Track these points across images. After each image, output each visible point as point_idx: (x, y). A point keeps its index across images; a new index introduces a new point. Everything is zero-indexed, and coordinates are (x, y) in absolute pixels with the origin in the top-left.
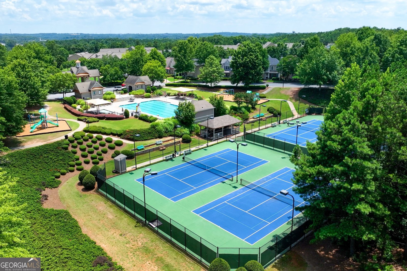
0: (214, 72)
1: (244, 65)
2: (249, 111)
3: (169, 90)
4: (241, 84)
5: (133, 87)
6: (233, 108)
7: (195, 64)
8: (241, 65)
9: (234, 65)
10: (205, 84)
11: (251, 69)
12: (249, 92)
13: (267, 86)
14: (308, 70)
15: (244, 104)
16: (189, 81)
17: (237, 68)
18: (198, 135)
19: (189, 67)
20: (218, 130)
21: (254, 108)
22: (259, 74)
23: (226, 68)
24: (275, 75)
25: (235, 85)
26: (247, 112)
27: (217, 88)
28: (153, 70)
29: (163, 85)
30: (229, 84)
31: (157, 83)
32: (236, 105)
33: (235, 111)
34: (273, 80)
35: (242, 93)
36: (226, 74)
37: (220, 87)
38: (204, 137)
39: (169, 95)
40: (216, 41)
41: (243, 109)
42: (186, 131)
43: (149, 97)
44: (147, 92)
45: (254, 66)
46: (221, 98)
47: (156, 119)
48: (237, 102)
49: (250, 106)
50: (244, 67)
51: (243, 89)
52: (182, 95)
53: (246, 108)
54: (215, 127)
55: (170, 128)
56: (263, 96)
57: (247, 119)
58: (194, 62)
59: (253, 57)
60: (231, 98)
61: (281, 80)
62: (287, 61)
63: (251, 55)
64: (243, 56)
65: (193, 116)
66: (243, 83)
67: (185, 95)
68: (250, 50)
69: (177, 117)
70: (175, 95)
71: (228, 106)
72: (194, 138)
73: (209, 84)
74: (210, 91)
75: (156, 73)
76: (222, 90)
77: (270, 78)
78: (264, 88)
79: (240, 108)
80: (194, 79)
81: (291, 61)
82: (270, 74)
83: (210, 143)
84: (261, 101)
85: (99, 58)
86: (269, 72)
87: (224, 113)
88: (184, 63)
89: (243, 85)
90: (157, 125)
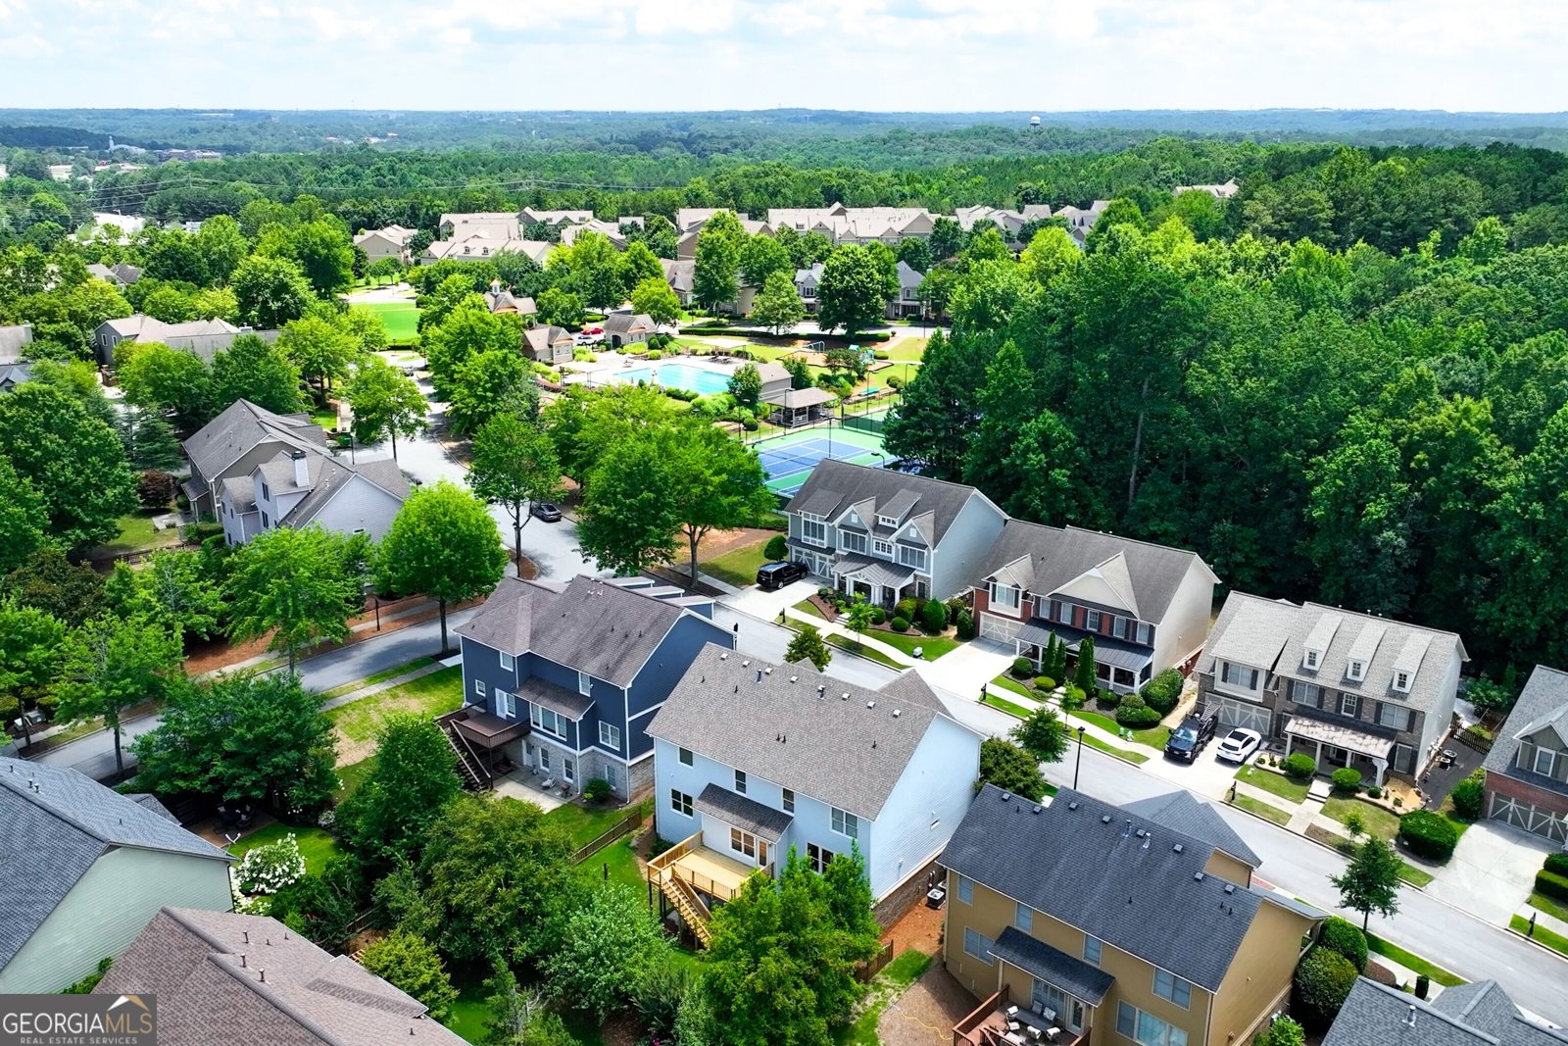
0: (784, 305)
1: (846, 293)
2: (853, 384)
3: (693, 343)
4: (839, 331)
5: (624, 337)
6: (824, 378)
7: (740, 283)
8: (839, 292)
9: (826, 292)
10: (763, 329)
11: (860, 301)
12: (853, 347)
13: (894, 334)
14: (967, 307)
15: (844, 371)
16: (724, 321)
17: (832, 298)
18: (765, 419)
19: (726, 292)
20: (800, 411)
21: (861, 378)
22: (874, 310)
23: (808, 293)
24: (915, 309)
25: (827, 332)
26: (848, 385)
27: (789, 339)
28: (657, 302)
29: (674, 332)
30: (813, 328)
31: (663, 329)
32: (828, 372)
33: (827, 381)
34: (909, 319)
35: (841, 351)
36: (808, 305)
37: (796, 337)
38: (779, 424)
39: (694, 353)
40: (771, 189)
41: (842, 380)
42: (748, 413)
43: (658, 358)
44: (651, 347)
45: (866, 295)
46: (803, 360)
47: (695, 396)
48: (830, 367)
49: (854, 374)
50: (844, 297)
51: (843, 342)
52: (721, 354)
53: (848, 377)
54: (796, 406)
55: (724, 409)
56: (880, 355)
57: (848, 397)
58: (737, 280)
59: (862, 277)
60: (819, 358)
61: (928, 319)
62: (937, 281)
63: (859, 273)
64: (842, 274)
65: (758, 389)
66: (843, 327)
67: (727, 354)
68: (857, 263)
69: (732, 390)
70: (707, 354)
71: (814, 373)
72: (763, 425)
73: (773, 330)
74: (775, 345)
75: (664, 309)
76: (800, 343)
77: (904, 315)
78: (885, 339)
79: (836, 378)
80: (737, 318)
81: (945, 281)
82: (904, 307)
83: (788, 431)
84: (879, 364)
85: (472, 254)
86: (901, 302)
87: (808, 385)
88: (717, 283)
89: (843, 332)
90: (702, 404)
